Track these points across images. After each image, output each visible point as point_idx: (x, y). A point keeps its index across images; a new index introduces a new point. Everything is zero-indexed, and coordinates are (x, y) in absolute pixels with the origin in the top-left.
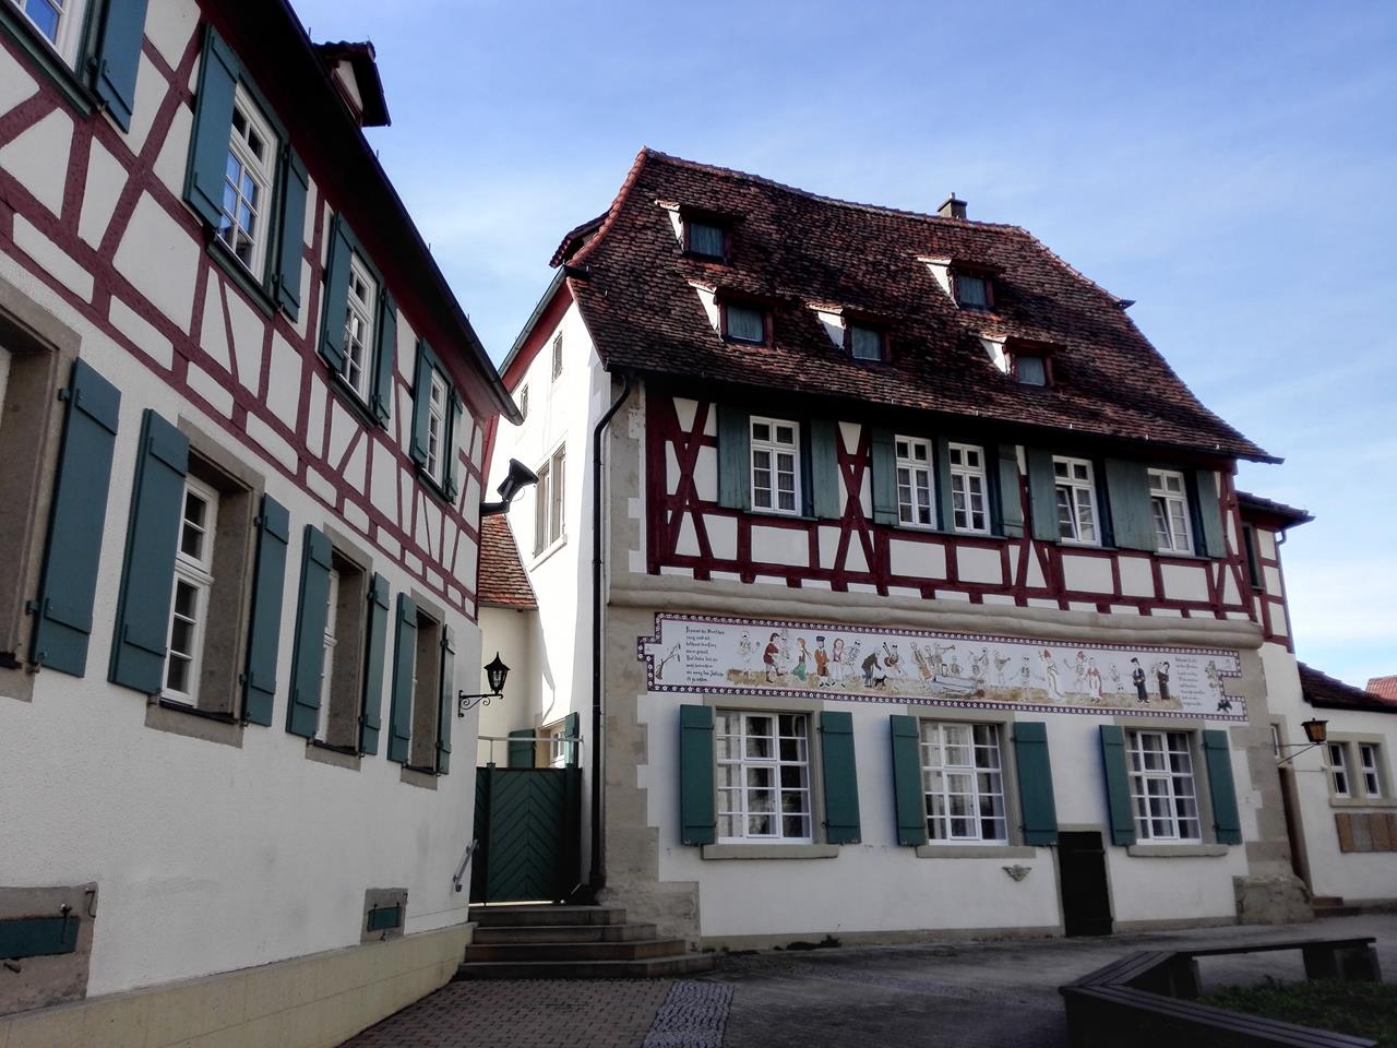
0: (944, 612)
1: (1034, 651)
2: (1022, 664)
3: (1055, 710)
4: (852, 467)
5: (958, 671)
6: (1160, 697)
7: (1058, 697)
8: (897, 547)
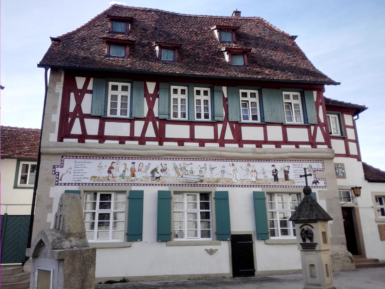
0: (188, 151)
1: (227, 164)
2: (221, 169)
3: (235, 186)
4: (151, 98)
5: (192, 173)
6: (284, 180)
7: (236, 181)
8: (168, 127)
